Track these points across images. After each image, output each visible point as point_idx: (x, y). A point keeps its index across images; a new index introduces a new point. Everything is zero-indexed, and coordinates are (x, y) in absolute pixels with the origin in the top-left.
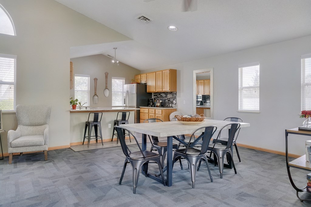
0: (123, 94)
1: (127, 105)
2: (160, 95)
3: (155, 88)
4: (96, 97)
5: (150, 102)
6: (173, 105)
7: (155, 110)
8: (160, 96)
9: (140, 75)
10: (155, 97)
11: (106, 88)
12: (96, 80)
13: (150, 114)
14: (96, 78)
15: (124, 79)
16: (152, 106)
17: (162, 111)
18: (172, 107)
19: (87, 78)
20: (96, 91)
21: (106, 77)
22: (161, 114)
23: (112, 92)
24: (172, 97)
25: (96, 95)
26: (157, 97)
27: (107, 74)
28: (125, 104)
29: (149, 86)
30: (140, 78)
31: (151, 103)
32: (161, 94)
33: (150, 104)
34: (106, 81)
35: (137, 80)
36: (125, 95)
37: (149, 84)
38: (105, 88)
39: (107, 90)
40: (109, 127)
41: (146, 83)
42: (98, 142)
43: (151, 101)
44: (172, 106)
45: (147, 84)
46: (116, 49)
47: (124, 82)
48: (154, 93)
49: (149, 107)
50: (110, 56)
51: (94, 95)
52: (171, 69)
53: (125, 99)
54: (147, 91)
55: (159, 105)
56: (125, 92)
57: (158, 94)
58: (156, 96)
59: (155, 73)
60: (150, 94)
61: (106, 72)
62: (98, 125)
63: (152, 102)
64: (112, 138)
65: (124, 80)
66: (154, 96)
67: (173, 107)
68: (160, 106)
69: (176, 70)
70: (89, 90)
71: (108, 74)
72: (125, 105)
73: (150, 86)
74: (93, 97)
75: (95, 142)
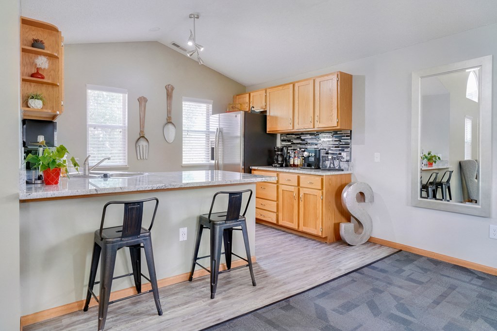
0: (208, 138)
1: (221, 162)
2: (299, 138)
3: (291, 121)
4: (143, 143)
5: (277, 156)
6: (343, 165)
7: (299, 177)
8: (300, 141)
9: (248, 95)
10: (284, 143)
11: (169, 122)
12: (142, 101)
13: (282, 188)
14: (144, 98)
15: (210, 103)
16: (281, 166)
17: (322, 180)
18: (341, 170)
19: (122, 95)
20: (144, 127)
21: (169, 95)
22: (320, 188)
23: (182, 130)
24: (337, 143)
25: (143, 137)
26: (290, 143)
27: (170, 91)
28: (213, 159)
29: (272, 117)
30: (247, 100)
31: (280, 159)
32: (302, 138)
33: (277, 161)
34: (169, 105)
35: (241, 104)
36: (213, 138)
37: (272, 114)
38: (165, 121)
39: (170, 126)
40: (181, 239)
41: (266, 111)
42: (143, 290)
43: (279, 153)
44: (340, 167)
45: (268, 114)
46: (198, 18)
47: (211, 111)
48: (282, 135)
49: (276, 167)
50: (178, 46)
51: (139, 137)
52: (341, 73)
53: (213, 149)
54: (268, 130)
55: (298, 161)
56: (214, 132)
57: (293, 136)
58: (289, 141)
59: (291, 86)
60: (273, 136)
61: (169, 85)
62: (142, 245)
63: (281, 155)
64: (190, 270)
65: (211, 106)
66: (283, 141)
67: (343, 170)
68: (303, 165)
69: (351, 76)
70: (127, 125)
71: (173, 89)
72: (213, 162)
73: (275, 118)
74: (135, 142)
75: (132, 292)
